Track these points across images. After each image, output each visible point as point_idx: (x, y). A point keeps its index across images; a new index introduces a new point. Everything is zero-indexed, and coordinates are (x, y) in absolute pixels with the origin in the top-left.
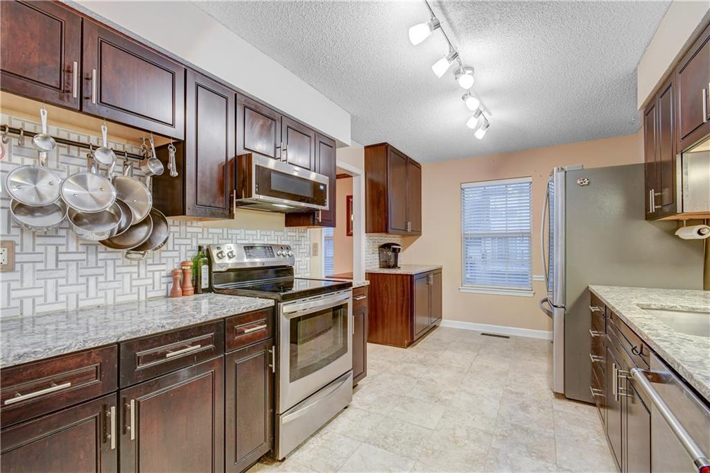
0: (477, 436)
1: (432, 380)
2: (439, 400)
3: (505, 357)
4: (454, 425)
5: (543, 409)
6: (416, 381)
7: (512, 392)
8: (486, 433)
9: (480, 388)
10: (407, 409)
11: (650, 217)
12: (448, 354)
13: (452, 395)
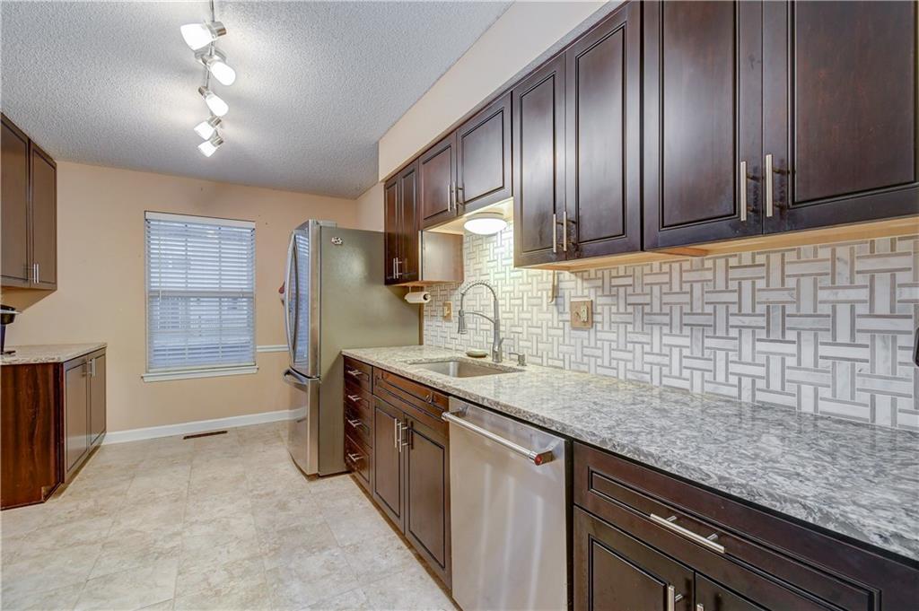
0: (243, 569)
1: (131, 532)
2: (161, 553)
3: (232, 457)
4: (204, 574)
5: (303, 498)
6: (100, 546)
7: (261, 496)
8: (252, 558)
9: (217, 509)
10: (103, 598)
11: (388, 282)
12: (143, 482)
13: (179, 538)
